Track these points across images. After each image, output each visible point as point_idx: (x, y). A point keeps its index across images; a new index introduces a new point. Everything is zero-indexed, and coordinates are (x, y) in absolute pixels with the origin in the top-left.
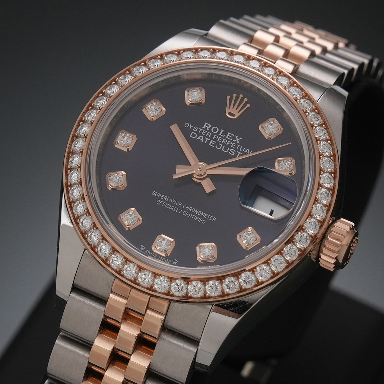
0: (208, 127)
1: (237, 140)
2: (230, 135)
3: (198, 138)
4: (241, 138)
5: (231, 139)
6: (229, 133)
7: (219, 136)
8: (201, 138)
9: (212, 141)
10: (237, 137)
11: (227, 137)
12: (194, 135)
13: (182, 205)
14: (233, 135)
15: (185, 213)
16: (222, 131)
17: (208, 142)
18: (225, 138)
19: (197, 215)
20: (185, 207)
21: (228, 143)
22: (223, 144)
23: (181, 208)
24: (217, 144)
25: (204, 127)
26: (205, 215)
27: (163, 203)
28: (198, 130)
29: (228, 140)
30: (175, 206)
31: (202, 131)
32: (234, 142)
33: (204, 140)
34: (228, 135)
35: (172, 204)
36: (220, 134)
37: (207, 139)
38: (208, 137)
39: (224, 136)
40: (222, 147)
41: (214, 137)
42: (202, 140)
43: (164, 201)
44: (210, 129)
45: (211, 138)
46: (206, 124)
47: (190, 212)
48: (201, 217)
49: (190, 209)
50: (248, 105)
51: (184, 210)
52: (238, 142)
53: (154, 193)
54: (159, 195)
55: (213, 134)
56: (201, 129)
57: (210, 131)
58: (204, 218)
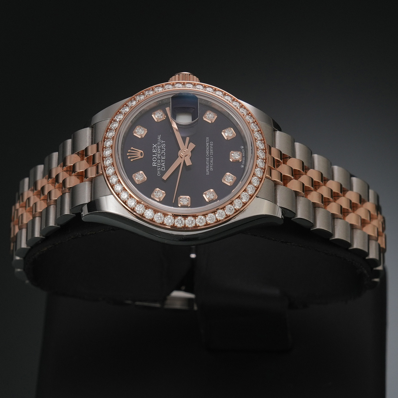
0: (155, 164)
1: (155, 146)
2: (154, 151)
3: (164, 165)
4: (153, 144)
5: (156, 149)
6: (153, 152)
7: (157, 156)
8: (163, 164)
9: (162, 158)
10: (153, 147)
11: (156, 152)
12: (163, 169)
13: (208, 157)
14: (153, 149)
15: (212, 154)
16: (153, 156)
17: (163, 160)
18: (157, 153)
19: (210, 148)
20: (208, 155)
21: (159, 150)
22: (161, 152)
23: (209, 157)
24: (163, 155)
25: (156, 165)
26: (207, 144)
27: (211, 168)
28: (159, 168)
29: (157, 150)
30: (210, 161)
31: (159, 166)
32: (157, 147)
33: (163, 162)
34: (155, 151)
35: (210, 162)
36: (156, 156)
37: (162, 161)
38: (161, 161)
39: (156, 153)
40: (163, 152)
41: (159, 158)
42: (164, 163)
43: (209, 167)
44: (155, 162)
45: (160, 159)
46: (153, 165)
47: (209, 151)
48: (209, 145)
49: (207, 152)
50: (132, 148)
51: (210, 155)
52: (156, 145)
53: (208, 174)
54: (207, 171)
55: (158, 159)
56: (158, 167)
57: (157, 161)
58: (210, 144)
